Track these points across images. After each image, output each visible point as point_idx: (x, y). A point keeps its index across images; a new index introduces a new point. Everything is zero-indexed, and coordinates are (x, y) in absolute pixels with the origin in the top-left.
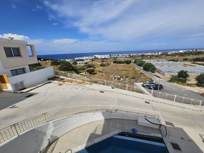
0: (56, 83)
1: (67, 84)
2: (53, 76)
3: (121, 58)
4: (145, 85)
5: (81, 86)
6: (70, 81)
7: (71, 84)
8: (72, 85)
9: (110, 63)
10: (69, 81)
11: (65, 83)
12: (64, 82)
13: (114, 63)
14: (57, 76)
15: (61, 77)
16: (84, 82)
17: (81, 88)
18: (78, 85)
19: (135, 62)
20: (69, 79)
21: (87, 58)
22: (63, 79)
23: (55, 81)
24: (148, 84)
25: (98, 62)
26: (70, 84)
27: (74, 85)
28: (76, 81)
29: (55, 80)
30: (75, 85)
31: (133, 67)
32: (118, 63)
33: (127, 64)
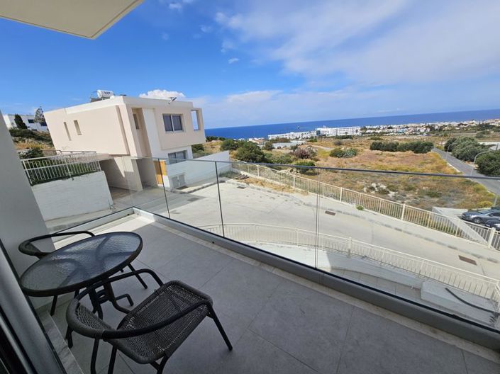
0: (233, 184)
1: (253, 188)
2: (227, 170)
3: (399, 134)
4: (473, 216)
5: (282, 195)
6: (259, 183)
7: (262, 187)
8: (264, 190)
9: (360, 148)
10: (257, 182)
11: (251, 185)
12: (248, 183)
13: (372, 149)
14: (235, 170)
15: (243, 173)
16: (289, 188)
17: (283, 198)
18: (276, 191)
19: (448, 148)
20: (258, 177)
21: (298, 134)
22: (247, 177)
23: (232, 180)
24: (485, 216)
25: (326, 145)
26: (259, 187)
27: (268, 191)
28: (272, 184)
29: (230, 178)
30: (270, 192)
31: (438, 161)
32: (385, 150)
33: (417, 152)
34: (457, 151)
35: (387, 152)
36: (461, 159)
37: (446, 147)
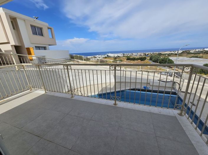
9: (123, 60)
13: (127, 60)
32: (132, 60)
33: (141, 61)
34: (153, 59)
35: (132, 61)
36: (155, 62)
37: (150, 59)
